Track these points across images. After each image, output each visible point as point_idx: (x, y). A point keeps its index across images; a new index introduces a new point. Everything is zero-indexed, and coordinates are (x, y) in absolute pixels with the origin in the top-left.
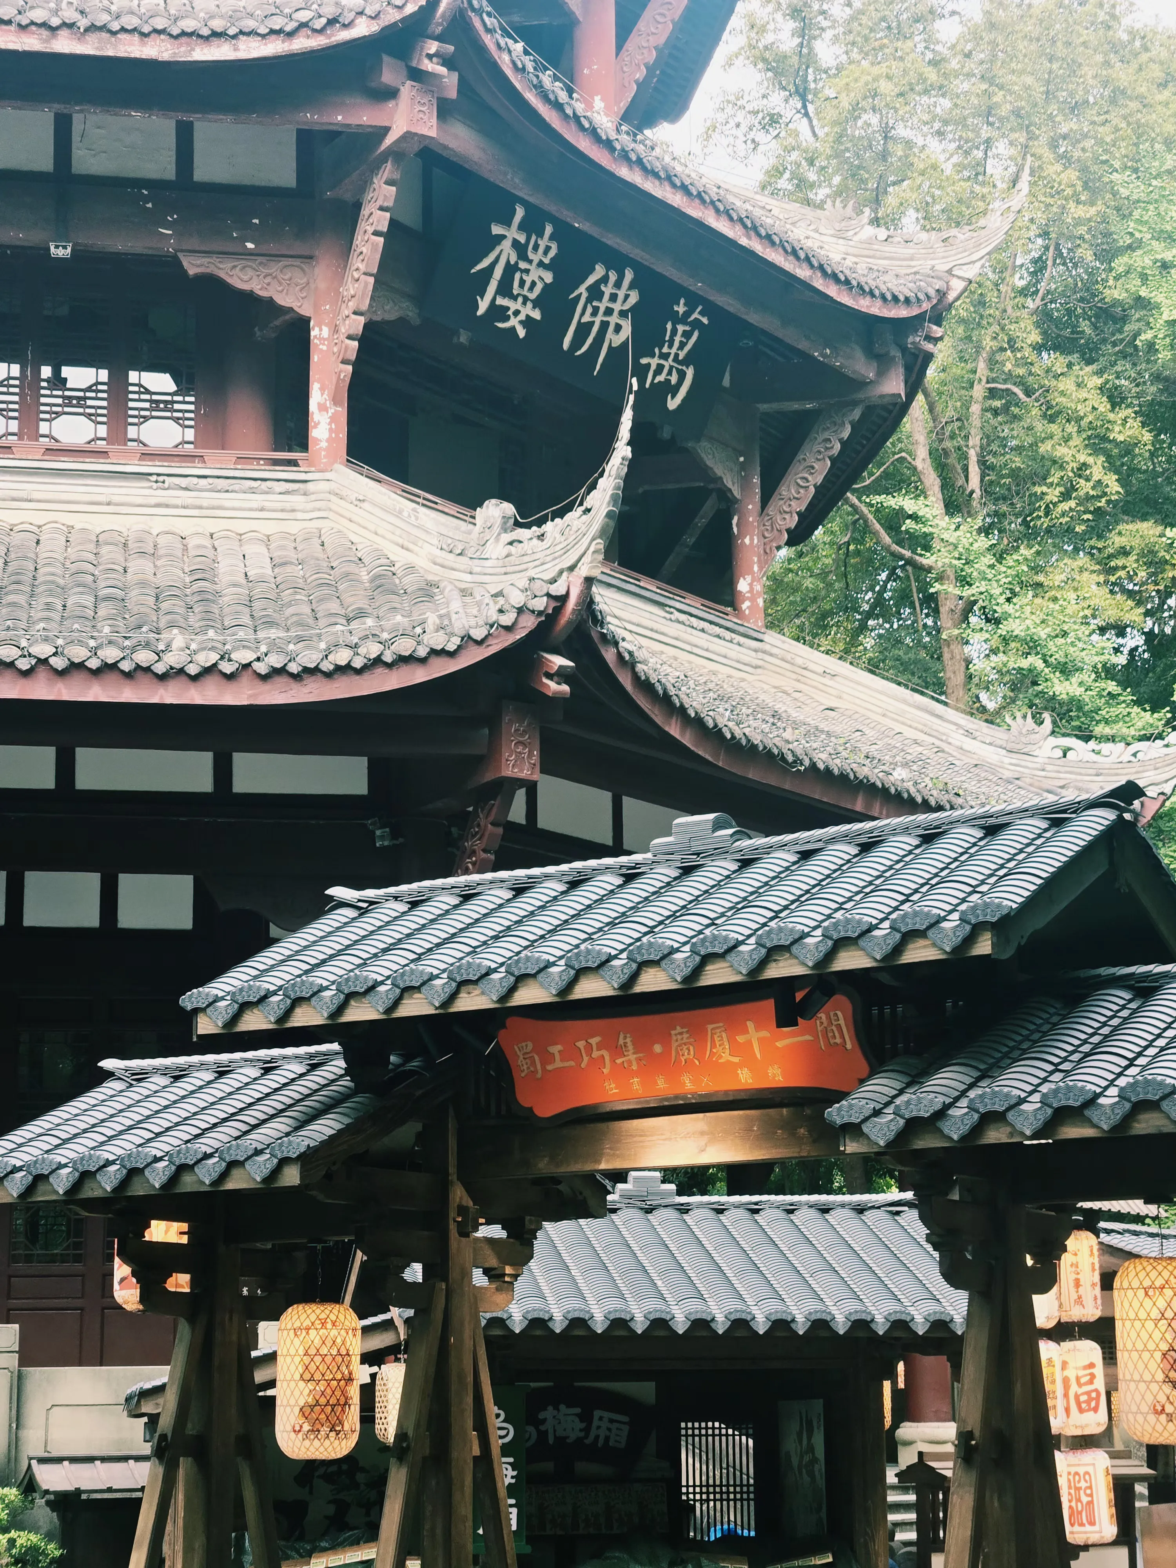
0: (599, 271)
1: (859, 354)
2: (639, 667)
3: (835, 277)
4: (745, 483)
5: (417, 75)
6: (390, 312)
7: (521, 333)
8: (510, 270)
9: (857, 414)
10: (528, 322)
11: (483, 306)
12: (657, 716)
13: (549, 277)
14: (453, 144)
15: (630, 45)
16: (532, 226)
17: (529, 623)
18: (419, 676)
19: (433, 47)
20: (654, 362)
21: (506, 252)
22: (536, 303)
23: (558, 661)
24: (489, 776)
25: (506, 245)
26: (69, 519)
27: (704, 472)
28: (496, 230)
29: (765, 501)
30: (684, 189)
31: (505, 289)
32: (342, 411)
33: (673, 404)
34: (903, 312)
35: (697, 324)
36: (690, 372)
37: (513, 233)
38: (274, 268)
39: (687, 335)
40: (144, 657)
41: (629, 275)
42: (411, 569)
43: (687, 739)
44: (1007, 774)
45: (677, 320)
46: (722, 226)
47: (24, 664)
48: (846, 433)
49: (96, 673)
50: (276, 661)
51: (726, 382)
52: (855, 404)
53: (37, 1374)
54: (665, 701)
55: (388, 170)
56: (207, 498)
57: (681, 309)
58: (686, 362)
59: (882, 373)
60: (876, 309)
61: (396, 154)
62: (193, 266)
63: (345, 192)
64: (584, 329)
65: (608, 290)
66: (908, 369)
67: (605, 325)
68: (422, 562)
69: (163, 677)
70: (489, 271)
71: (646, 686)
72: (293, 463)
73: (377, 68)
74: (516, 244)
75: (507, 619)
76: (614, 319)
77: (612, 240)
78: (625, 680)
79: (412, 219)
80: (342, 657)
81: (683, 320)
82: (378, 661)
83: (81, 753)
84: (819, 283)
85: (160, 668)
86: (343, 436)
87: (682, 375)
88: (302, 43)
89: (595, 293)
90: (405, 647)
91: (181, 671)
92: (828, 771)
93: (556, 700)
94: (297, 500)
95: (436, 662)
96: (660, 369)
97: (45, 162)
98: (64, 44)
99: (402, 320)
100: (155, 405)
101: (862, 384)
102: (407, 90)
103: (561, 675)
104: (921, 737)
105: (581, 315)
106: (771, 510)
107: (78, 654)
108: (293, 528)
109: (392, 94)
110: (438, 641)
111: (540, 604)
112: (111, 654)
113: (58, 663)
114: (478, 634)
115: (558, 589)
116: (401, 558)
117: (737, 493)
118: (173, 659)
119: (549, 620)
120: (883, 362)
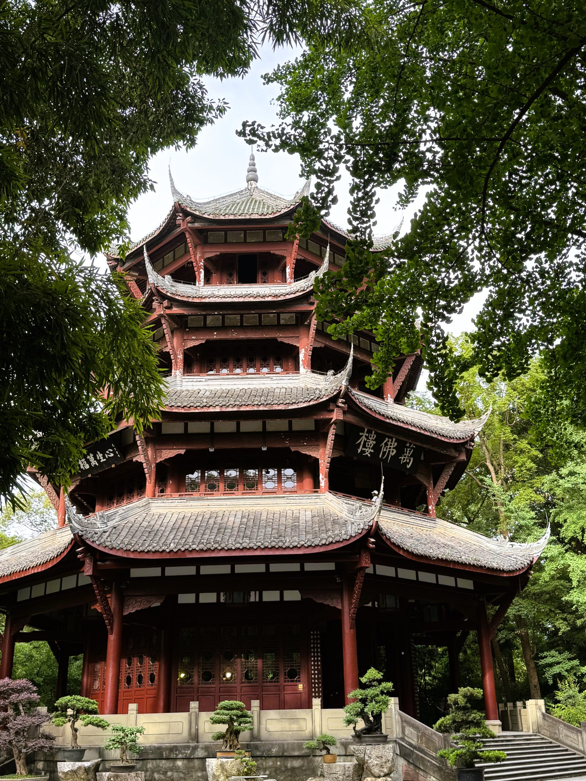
0: (387, 439)
1: (453, 450)
2: (392, 540)
3: (443, 436)
4: (429, 483)
5: (338, 407)
6: (337, 455)
7: (369, 455)
8: (365, 442)
9: (455, 464)
10: (370, 453)
11: (359, 451)
12: (396, 550)
13: (374, 442)
14: (347, 419)
15: (396, 382)
16: (369, 432)
17: (364, 532)
18: (341, 545)
19: (341, 400)
20: (403, 458)
21: (364, 438)
22: (372, 449)
23: (373, 540)
24: (359, 566)
25: (364, 437)
26: (268, 508)
27: (419, 481)
28: (361, 434)
29: (434, 487)
30: (403, 422)
31: (364, 446)
32: (327, 479)
33: (408, 467)
34: (462, 441)
35: (412, 448)
36: (412, 459)
37: (365, 434)
38: (311, 448)
39: (410, 451)
40: (280, 544)
41: (394, 440)
42: (342, 518)
43: (405, 555)
44: (498, 552)
45: (407, 447)
46: (413, 429)
47: (255, 548)
48: (453, 469)
49: (271, 548)
50: (309, 544)
51: (422, 458)
52: (454, 462)
53: (263, 712)
54: (398, 546)
55: (333, 426)
56: (298, 501)
57: (408, 445)
58: (411, 457)
59: (459, 455)
60: (455, 441)
61: (335, 423)
62: (293, 449)
63: (325, 430)
64: (384, 453)
65: (389, 443)
66: (466, 454)
67: (389, 451)
68: (344, 516)
69: (285, 549)
70: (360, 442)
71: (394, 544)
72: (317, 492)
73: (329, 405)
74: (366, 436)
75: (360, 531)
76: (391, 450)
77: (387, 434)
78: (389, 543)
79: (341, 433)
80: (323, 542)
81: (409, 447)
82: (332, 542)
83: (271, 565)
84: (439, 438)
85: (284, 547)
86: (328, 485)
87: (410, 460)
88: (312, 403)
89: (386, 444)
90: (337, 538)
91: (289, 547)
92: (442, 559)
93: (372, 549)
94: (318, 500)
95: (345, 542)
96: (404, 459)
97: (261, 430)
98: (261, 408)
99: (341, 456)
100: (288, 478)
101: (455, 457)
102: (336, 410)
103: (373, 543)
104: (476, 543)
105: (383, 449)
106: (436, 489)
107: (266, 544)
108: (317, 506)
109: (333, 411)
110: (345, 537)
111: (367, 527)
112: (273, 544)
113: (262, 547)
114: (353, 535)
115: (371, 524)
116: (340, 515)
117: (427, 485)
118: (287, 544)
119: (369, 530)
120: (460, 452)
